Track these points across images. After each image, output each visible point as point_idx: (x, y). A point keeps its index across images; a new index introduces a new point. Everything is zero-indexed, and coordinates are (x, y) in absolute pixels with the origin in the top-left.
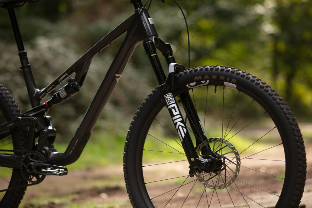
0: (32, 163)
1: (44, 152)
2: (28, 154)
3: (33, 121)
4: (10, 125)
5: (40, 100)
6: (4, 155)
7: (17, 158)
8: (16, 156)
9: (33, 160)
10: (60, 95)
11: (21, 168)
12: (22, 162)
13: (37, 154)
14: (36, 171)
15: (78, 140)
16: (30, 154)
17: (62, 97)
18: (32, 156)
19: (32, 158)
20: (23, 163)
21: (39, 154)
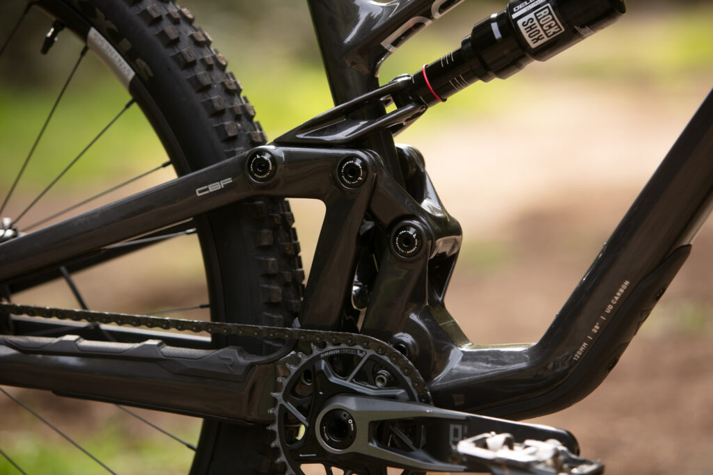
0: (350, 404)
1: (407, 338)
2: (316, 352)
3: (353, 170)
4: (214, 187)
5: (384, 52)
6: (168, 349)
7: (252, 365)
8: (241, 360)
9: (347, 383)
10: (522, 29)
11: (275, 428)
12: (278, 395)
13: (370, 352)
14: (374, 445)
15: (627, 283)
16: (331, 349)
17: (529, 40)
18: (344, 364)
19: (344, 374)
20: (285, 398)
21: (385, 351)
